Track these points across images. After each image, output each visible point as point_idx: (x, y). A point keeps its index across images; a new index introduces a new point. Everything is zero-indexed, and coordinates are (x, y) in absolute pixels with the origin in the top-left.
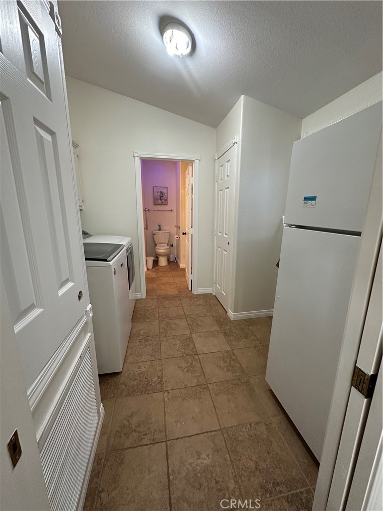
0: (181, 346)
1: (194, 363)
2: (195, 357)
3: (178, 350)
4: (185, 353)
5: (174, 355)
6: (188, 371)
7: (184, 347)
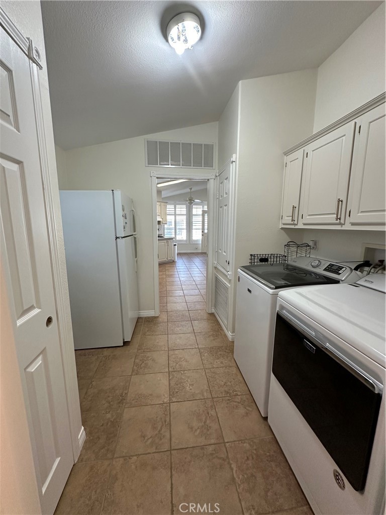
0: (184, 382)
1: (175, 364)
2: (173, 370)
3: (188, 377)
4: (182, 374)
5: (193, 372)
6: (181, 358)
7: (182, 381)
